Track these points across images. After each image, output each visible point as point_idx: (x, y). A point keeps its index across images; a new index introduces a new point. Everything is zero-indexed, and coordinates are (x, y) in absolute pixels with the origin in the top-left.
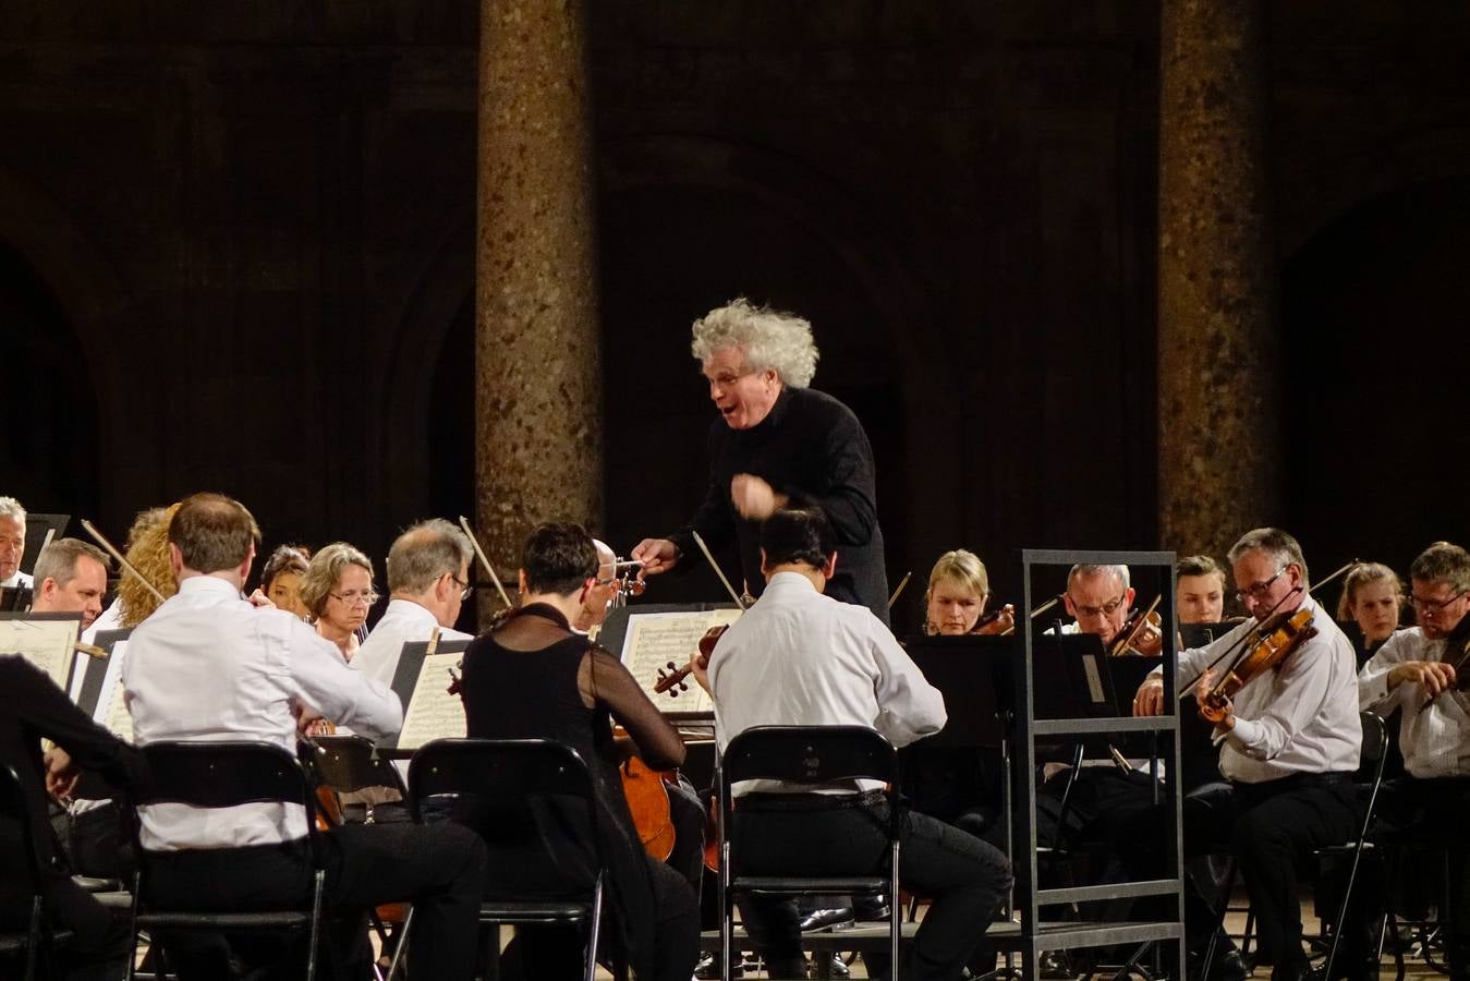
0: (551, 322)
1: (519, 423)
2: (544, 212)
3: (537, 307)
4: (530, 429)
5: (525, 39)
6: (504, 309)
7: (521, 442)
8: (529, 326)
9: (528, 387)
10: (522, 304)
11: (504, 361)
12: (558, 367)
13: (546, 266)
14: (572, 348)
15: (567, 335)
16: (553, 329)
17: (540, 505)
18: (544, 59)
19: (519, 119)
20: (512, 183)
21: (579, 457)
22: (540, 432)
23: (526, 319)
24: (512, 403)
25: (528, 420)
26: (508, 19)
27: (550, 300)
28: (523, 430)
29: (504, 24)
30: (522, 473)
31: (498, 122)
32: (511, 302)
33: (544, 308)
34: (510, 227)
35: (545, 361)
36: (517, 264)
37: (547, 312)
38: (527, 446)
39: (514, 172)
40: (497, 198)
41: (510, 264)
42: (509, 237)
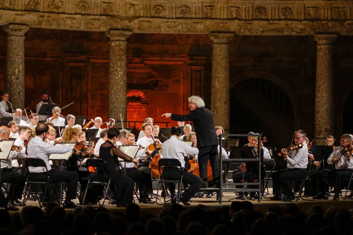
0: (325, 99)
1: (320, 114)
2: (324, 83)
3: (323, 97)
4: (321, 115)
5: (322, 57)
6: (318, 97)
7: (320, 117)
8: (322, 100)
9: (321, 109)
10: (320, 97)
11: (318, 105)
12: (326, 106)
13: (324, 91)
14: (328, 103)
15: (327, 101)
16: (325, 100)
17: (323, 126)
18: (324, 60)
19: (321, 69)
20: (319, 78)
21: (329, 119)
22: (323, 116)
23: (321, 99)
24: (319, 111)
25: (321, 114)
26: (320, 54)
27: (325, 96)
28: (320, 115)
29: (319, 55)
30: (320, 122)
31: (318, 69)
32: (319, 96)
33: (324, 97)
34: (319, 85)
35: (324, 105)
36: (320, 91)
37: (324, 98)
38: (321, 118)
39: (320, 77)
40: (318, 81)
41: (319, 91)
42: (319, 87)
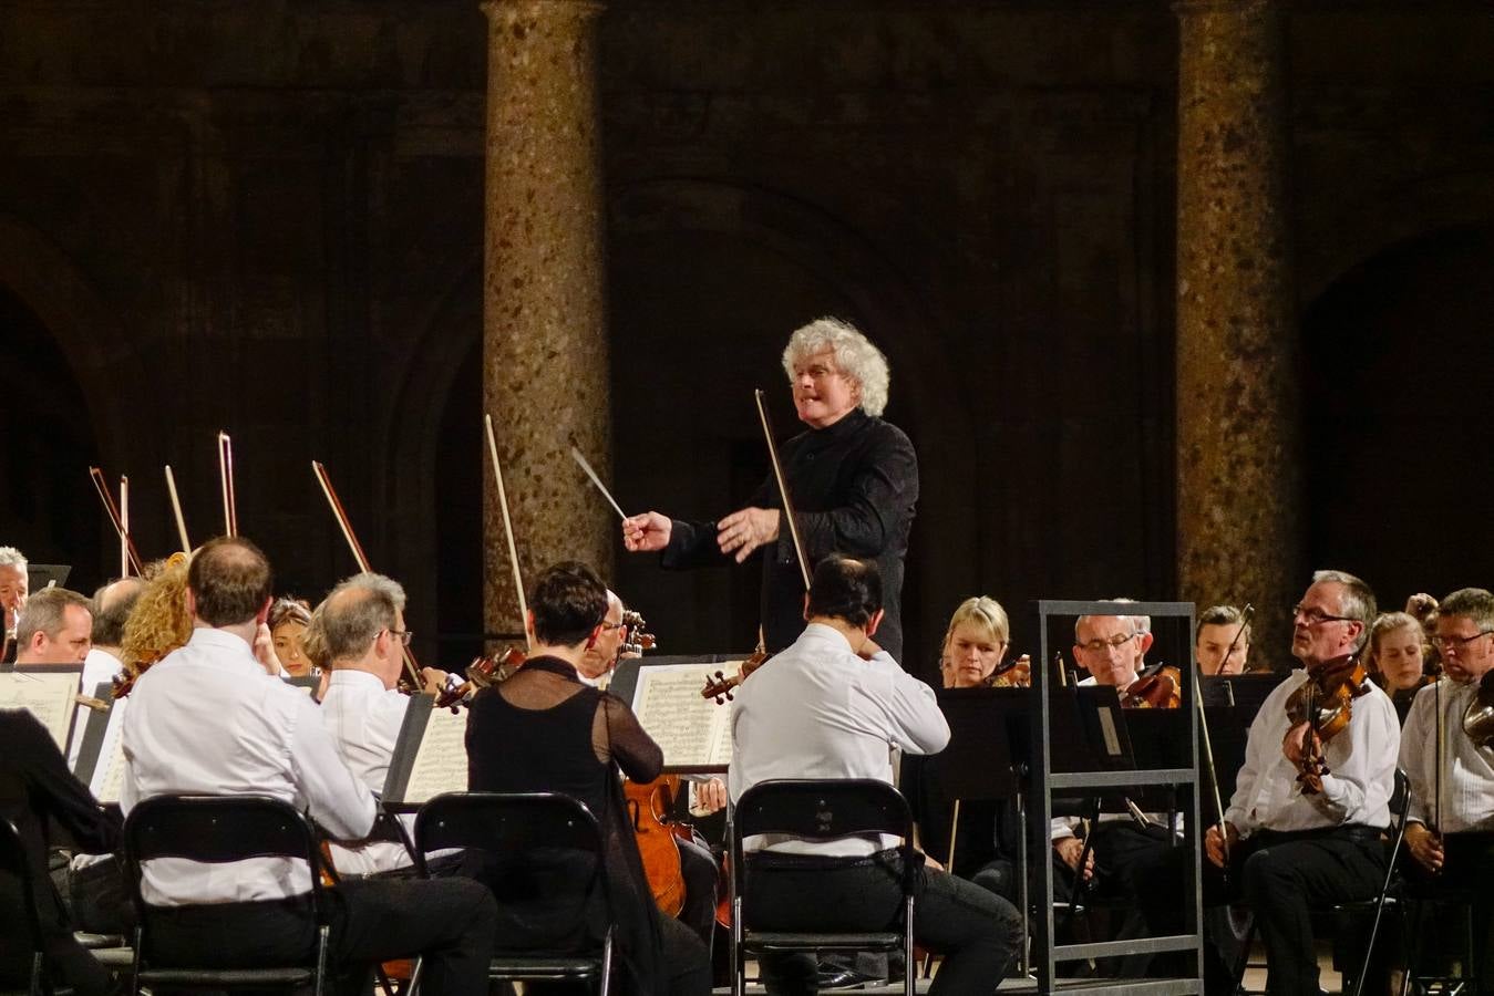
0: (561, 369)
1: (528, 472)
2: (553, 259)
3: (547, 353)
4: (538, 479)
5: (533, 82)
6: (511, 356)
7: (530, 491)
8: (538, 373)
9: (537, 436)
10: (528, 352)
11: (511, 410)
12: (568, 414)
13: (555, 313)
14: (582, 396)
15: (576, 382)
16: (562, 377)
17: (549, 555)
18: (553, 102)
19: (527, 164)
20: (520, 229)
21: (588, 507)
22: (548, 481)
23: (535, 367)
24: (520, 452)
25: (536, 470)
26: (515, 62)
27: (559, 348)
28: (531, 479)
29: (511, 67)
30: (530, 523)
31: (505, 167)
32: (519, 350)
33: (553, 355)
34: (518, 274)
35: (553, 409)
36: (526, 311)
37: (555, 360)
38: (535, 495)
39: (522, 219)
40: (506, 244)
41: (518, 310)
42: (517, 283)
